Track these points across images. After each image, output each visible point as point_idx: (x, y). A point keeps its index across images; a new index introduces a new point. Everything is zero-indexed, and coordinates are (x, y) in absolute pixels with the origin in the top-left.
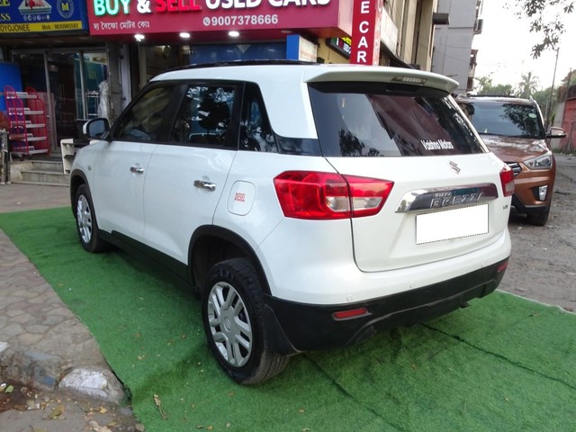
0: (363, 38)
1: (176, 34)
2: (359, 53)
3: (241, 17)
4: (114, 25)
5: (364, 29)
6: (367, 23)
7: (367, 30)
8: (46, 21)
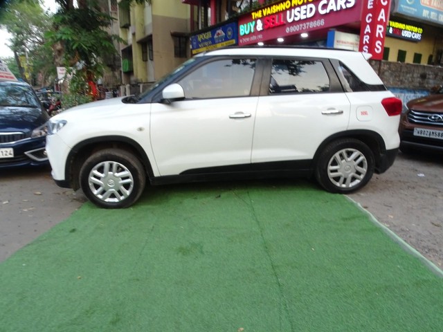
0: (368, 26)
1: (276, 40)
2: (365, 37)
3: (305, 24)
4: (248, 39)
5: (369, 19)
6: (371, 15)
7: (371, 20)
8: (222, 41)
